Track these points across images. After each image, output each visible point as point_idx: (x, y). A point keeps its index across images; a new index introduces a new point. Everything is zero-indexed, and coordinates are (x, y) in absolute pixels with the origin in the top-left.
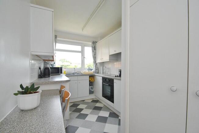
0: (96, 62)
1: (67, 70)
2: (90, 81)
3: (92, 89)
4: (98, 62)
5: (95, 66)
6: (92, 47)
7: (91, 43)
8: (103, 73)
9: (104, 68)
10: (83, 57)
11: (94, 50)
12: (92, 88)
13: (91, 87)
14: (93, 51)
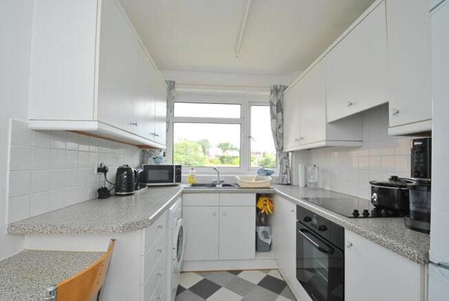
0: (284, 150)
1: (197, 173)
2: (258, 210)
3: (267, 237)
4: (290, 150)
5: (281, 163)
6: (271, 104)
7: (269, 93)
8: (306, 186)
9: (310, 169)
10: (246, 136)
11: (278, 111)
12: (266, 235)
13: (262, 229)
14: (273, 117)
